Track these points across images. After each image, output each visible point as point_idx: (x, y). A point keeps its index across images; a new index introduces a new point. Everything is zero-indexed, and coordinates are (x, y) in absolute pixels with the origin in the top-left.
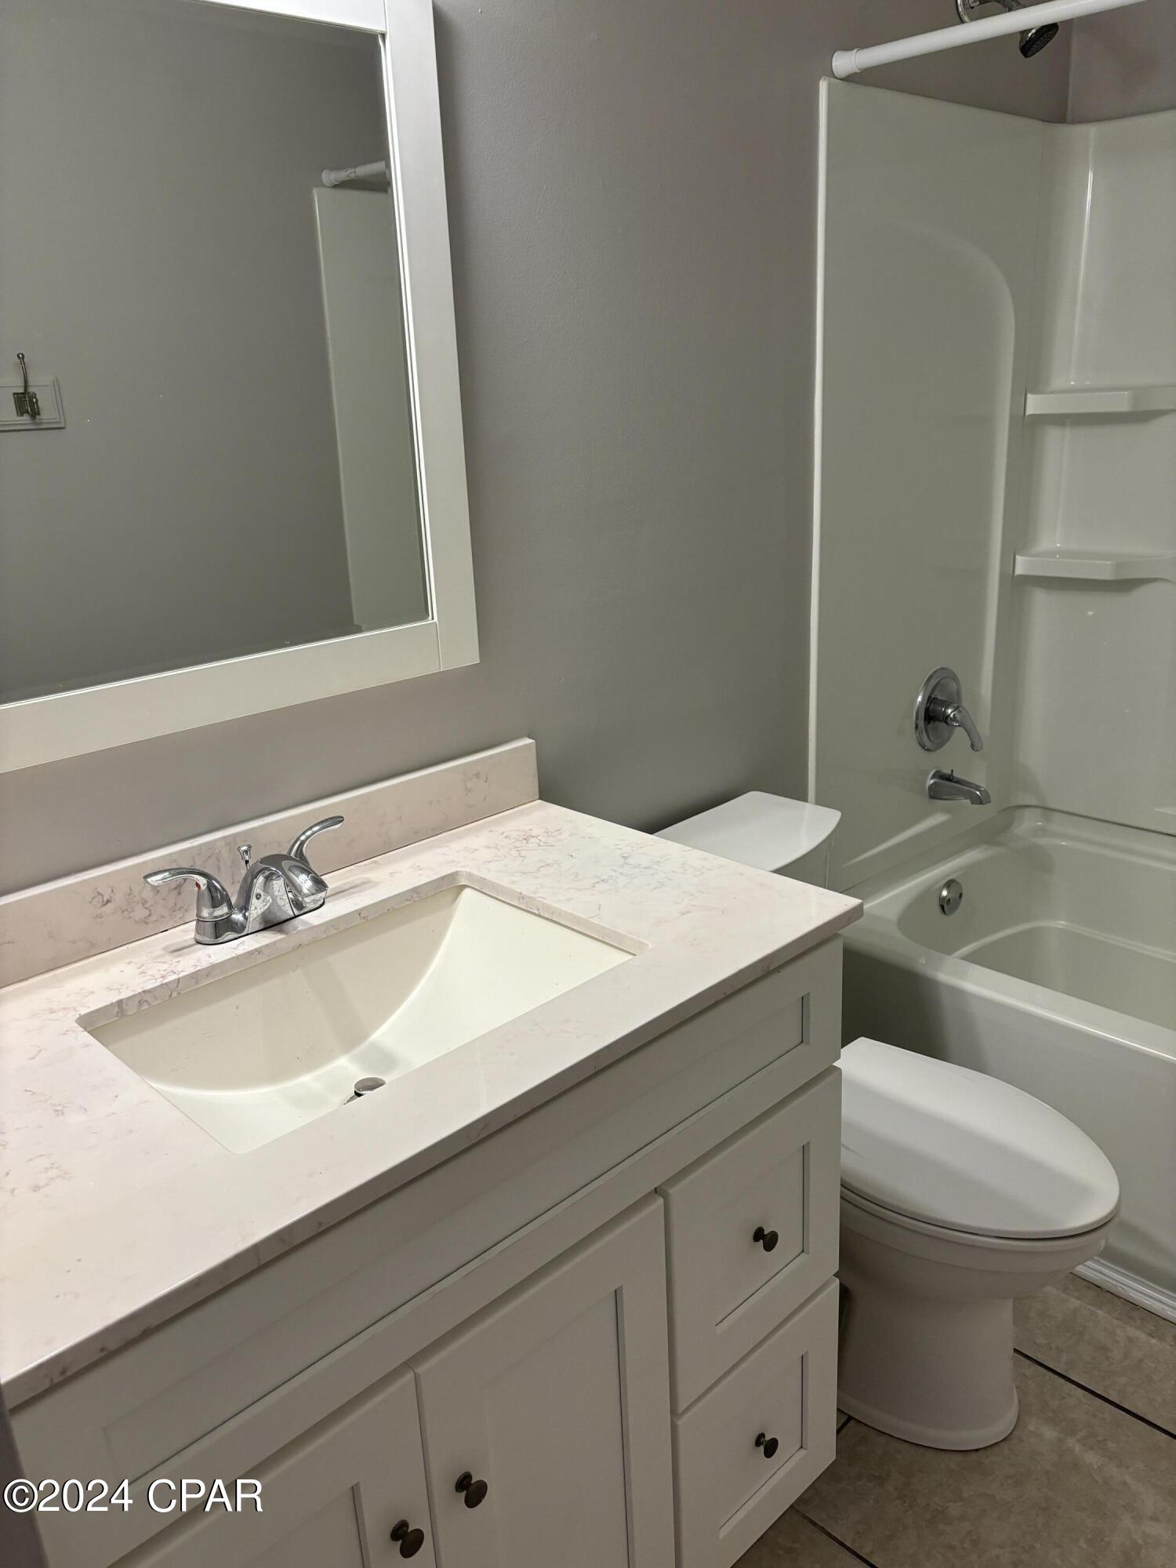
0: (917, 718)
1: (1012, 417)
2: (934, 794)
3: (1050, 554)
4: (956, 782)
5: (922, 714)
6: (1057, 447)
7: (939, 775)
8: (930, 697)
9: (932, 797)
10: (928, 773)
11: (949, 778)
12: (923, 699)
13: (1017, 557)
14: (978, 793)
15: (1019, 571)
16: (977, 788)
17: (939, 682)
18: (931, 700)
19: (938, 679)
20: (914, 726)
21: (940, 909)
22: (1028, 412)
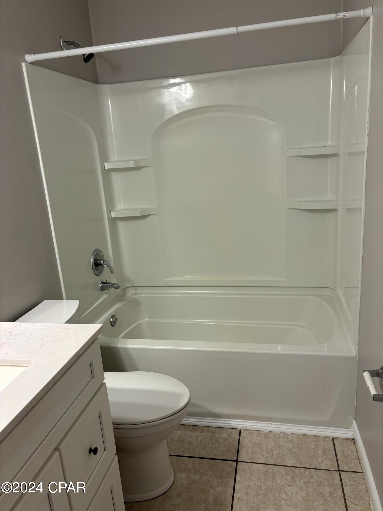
0: (92, 266)
1: (102, 170)
2: (102, 289)
3: (121, 210)
4: (108, 284)
5: (94, 264)
6: (116, 178)
7: (103, 283)
8: (95, 259)
9: (101, 290)
10: (99, 282)
11: (106, 283)
12: (93, 259)
13: (111, 212)
14: (116, 285)
15: (113, 216)
16: (115, 284)
17: (96, 254)
18: (95, 260)
19: (96, 253)
20: (92, 268)
21: (111, 325)
22: (106, 168)
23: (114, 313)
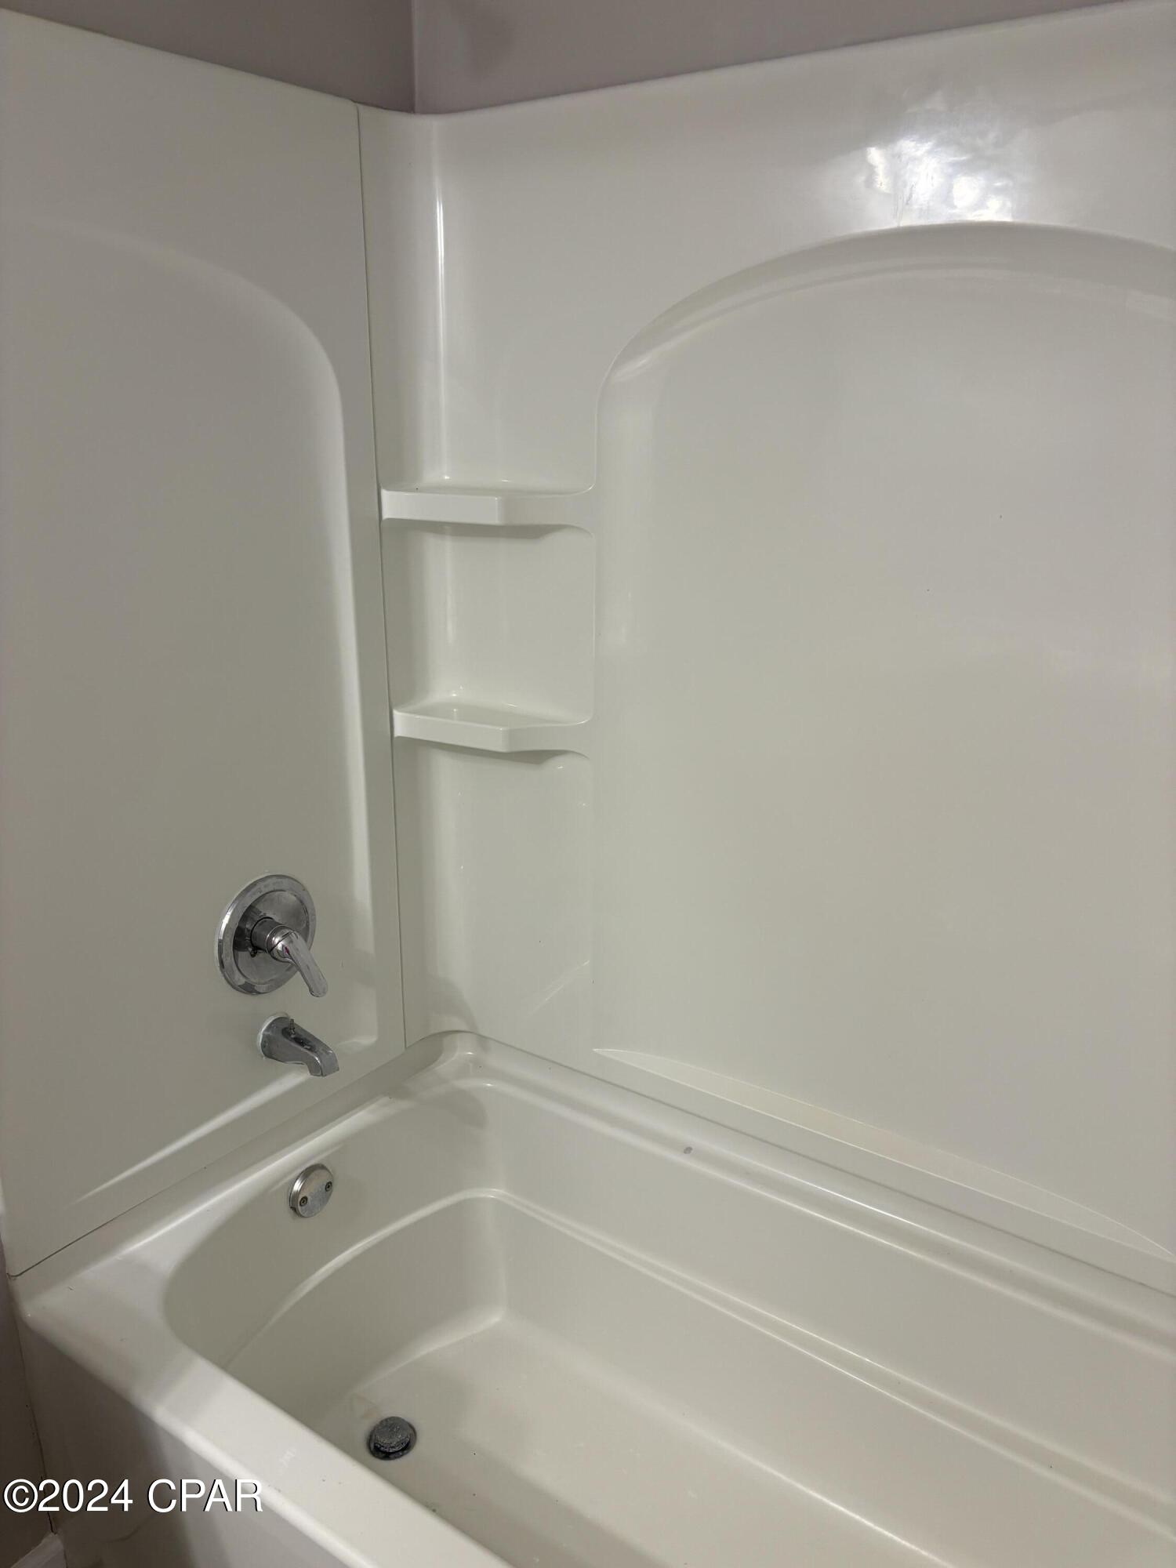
0: (220, 951)
1: (356, 520)
2: (270, 1050)
5: (230, 940)
7: (278, 1025)
8: (245, 917)
9: (267, 1057)
10: (260, 1022)
11: (286, 1033)
12: (232, 920)
14: (318, 1059)
15: (399, 732)
17: (265, 894)
18: (246, 922)
19: (265, 890)
21: (292, 1211)
22: (386, 515)
23: (325, 1155)
